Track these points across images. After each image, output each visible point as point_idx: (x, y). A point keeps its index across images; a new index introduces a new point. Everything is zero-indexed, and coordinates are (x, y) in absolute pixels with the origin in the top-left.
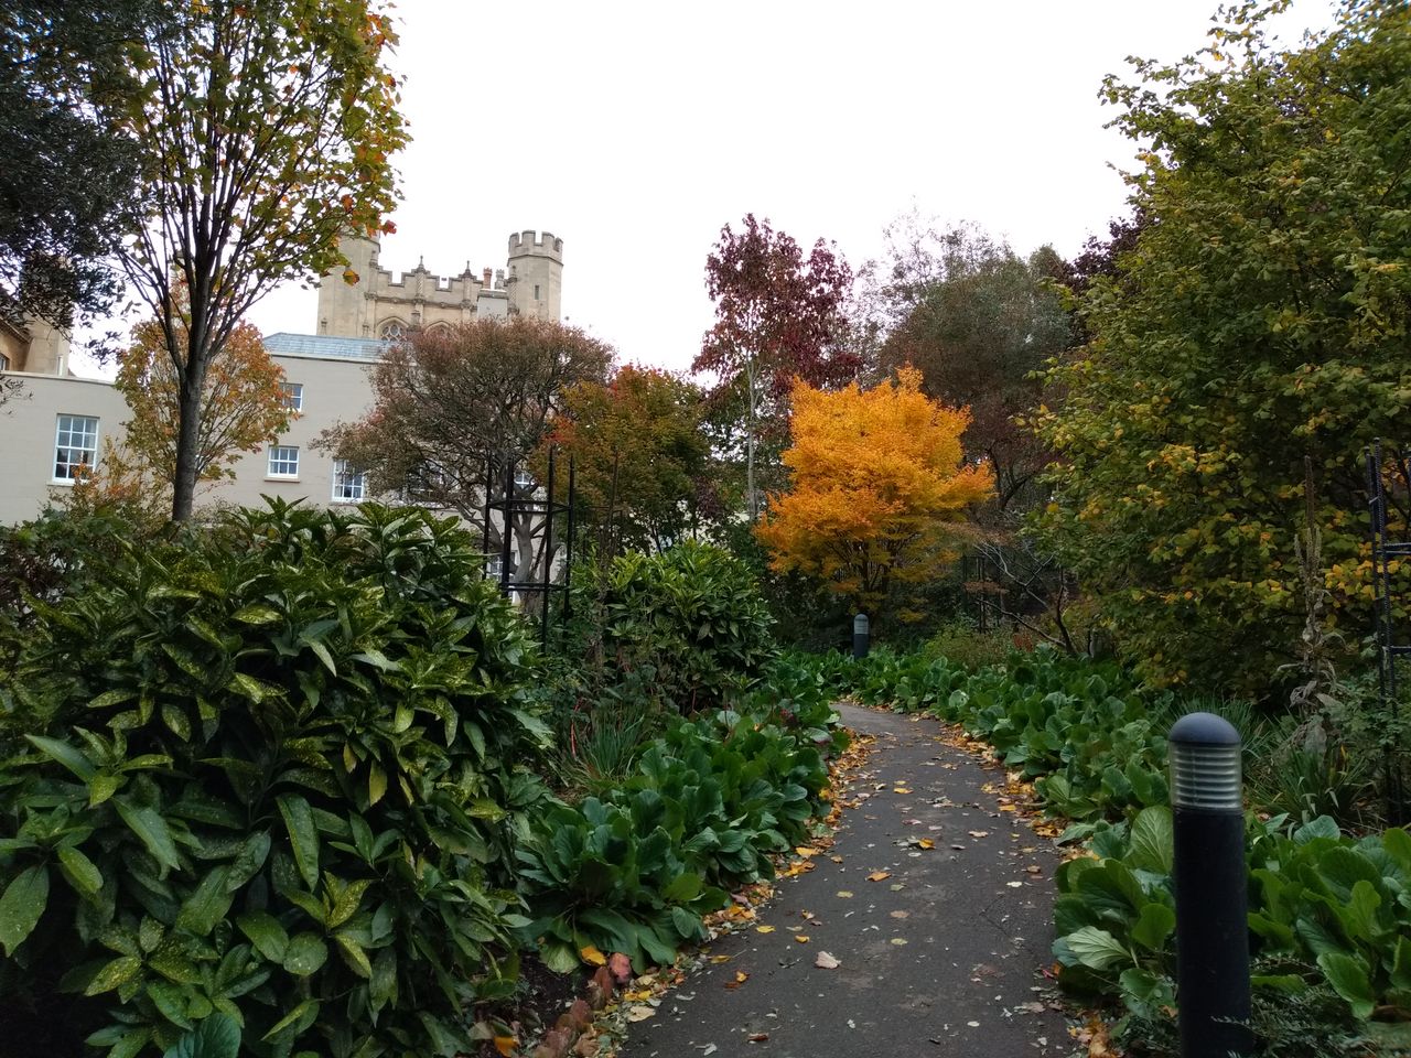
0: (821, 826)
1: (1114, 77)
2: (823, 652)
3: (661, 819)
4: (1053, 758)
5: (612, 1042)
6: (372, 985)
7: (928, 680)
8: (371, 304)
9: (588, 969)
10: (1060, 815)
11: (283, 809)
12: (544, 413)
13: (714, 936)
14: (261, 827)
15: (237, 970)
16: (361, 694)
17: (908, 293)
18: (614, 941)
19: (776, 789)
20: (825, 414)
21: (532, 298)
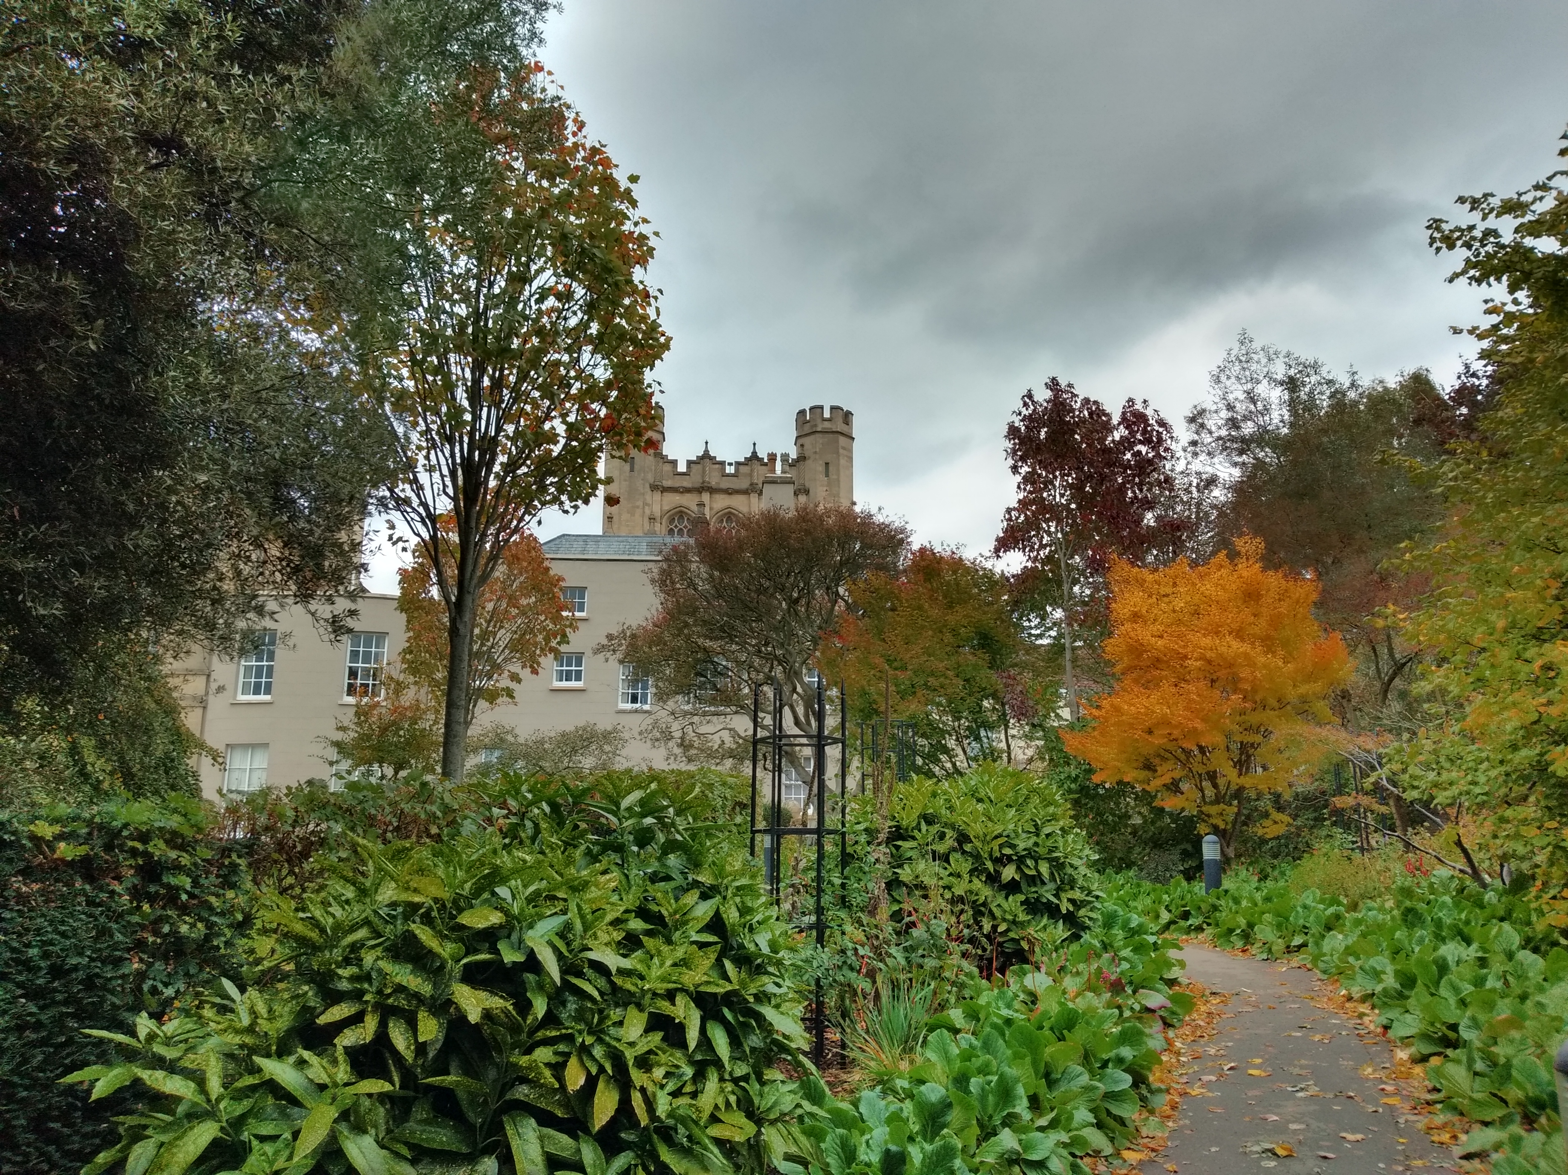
0: (1154, 1120)
1: (1441, 221)
2: (1165, 881)
3: (949, 1118)
4: (1451, 1035)
7: (1296, 918)
8: (657, 495)
10: (1461, 1115)
11: (510, 1131)
12: (834, 605)
14: (487, 1151)
16: (591, 998)
17: (1245, 445)
19: (1093, 1077)
20: (1150, 596)
21: (822, 477)
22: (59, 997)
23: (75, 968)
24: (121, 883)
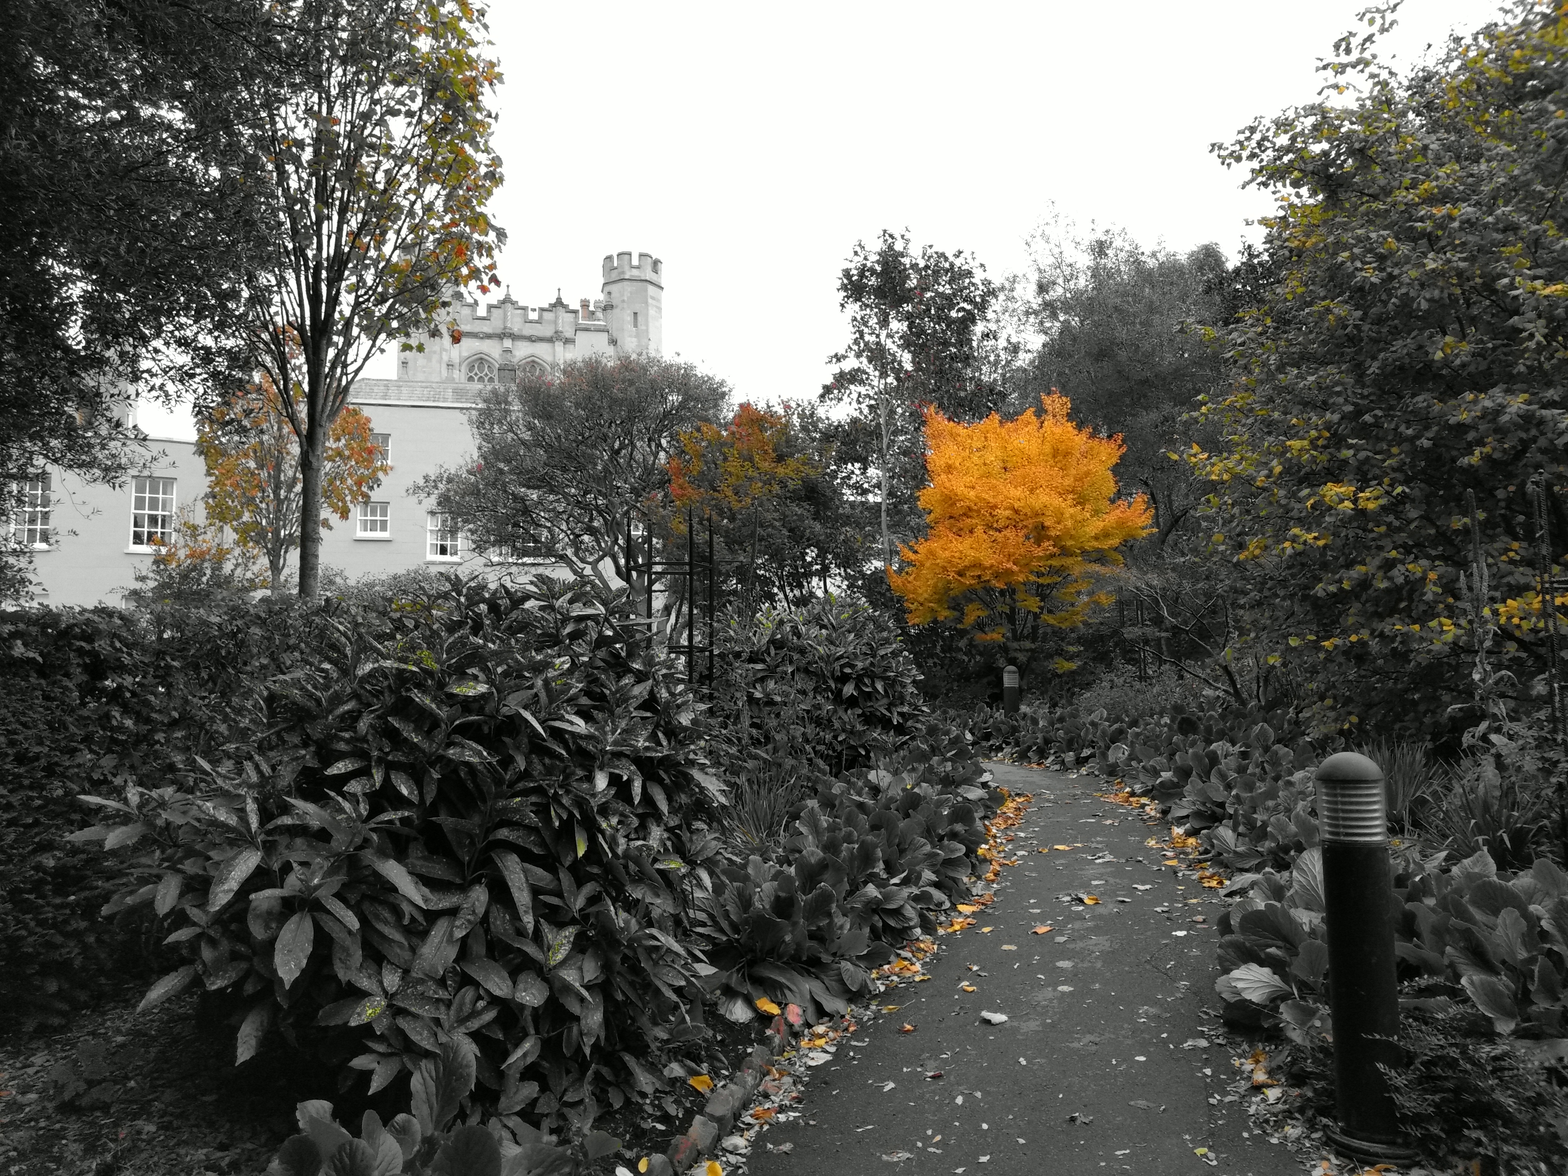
0: (980, 884)
2: (970, 708)
3: (824, 876)
4: (1218, 810)
5: (795, 1083)
6: (583, 1022)
7: (1086, 734)
9: (765, 1019)
10: (1227, 867)
11: (500, 863)
12: (656, 457)
13: (882, 988)
14: (478, 881)
15: (467, 1009)
16: (560, 757)
18: (787, 992)
19: (934, 847)
20: (964, 449)
21: (630, 327)
22: (26, 782)
23: (37, 757)
24: (71, 679)
